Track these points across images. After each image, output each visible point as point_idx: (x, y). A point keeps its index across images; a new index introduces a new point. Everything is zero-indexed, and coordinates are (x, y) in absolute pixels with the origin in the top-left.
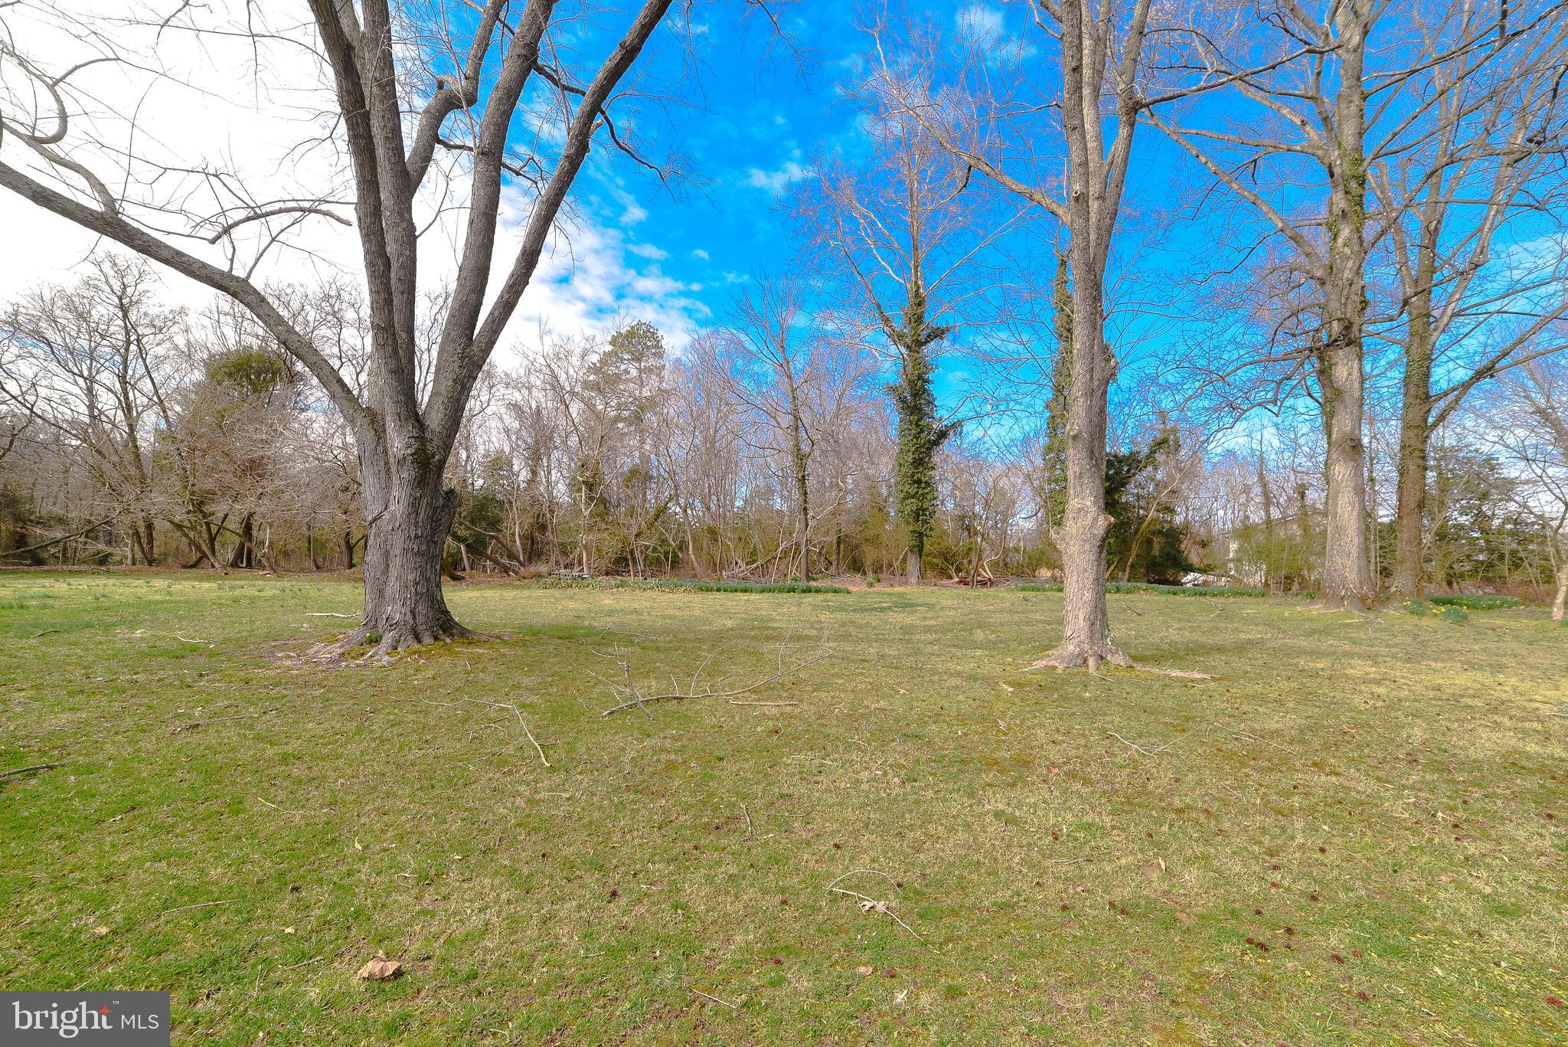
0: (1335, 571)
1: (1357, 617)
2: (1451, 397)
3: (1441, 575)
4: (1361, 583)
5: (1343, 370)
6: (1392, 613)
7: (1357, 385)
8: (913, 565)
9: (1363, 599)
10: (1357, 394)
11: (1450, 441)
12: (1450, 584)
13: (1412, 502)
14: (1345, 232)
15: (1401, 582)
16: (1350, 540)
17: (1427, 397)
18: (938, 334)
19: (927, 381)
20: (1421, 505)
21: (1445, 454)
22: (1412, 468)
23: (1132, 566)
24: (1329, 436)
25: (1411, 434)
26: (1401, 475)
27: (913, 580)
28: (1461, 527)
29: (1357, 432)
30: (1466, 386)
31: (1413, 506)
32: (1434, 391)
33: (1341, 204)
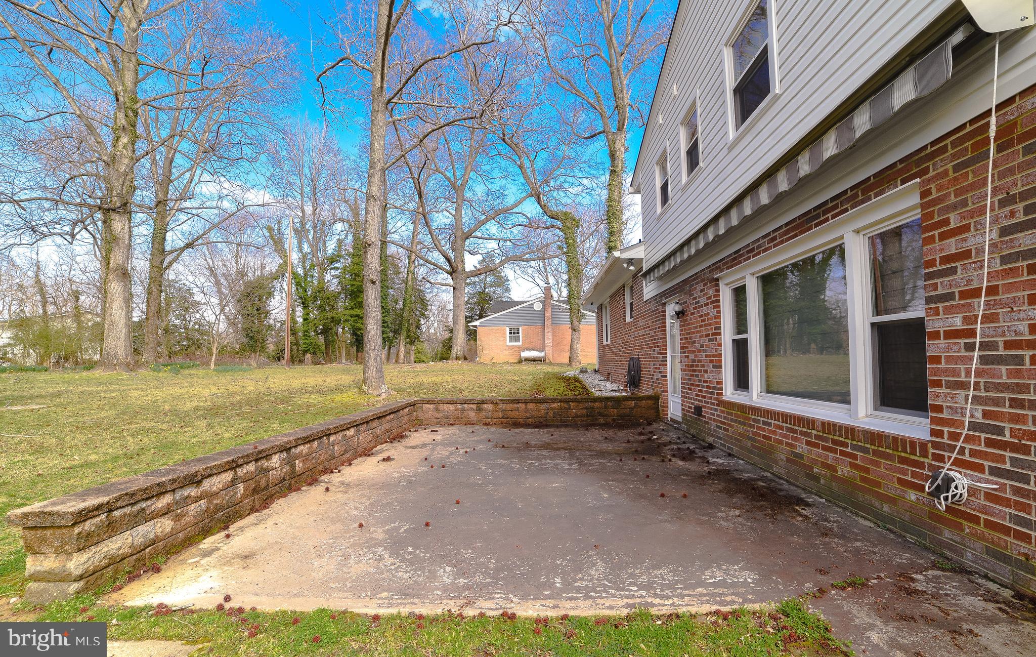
0: (111, 348)
1: (125, 375)
2: (175, 254)
3: (166, 353)
4: (127, 355)
5: (118, 225)
6: (143, 372)
7: (127, 236)
9: (128, 365)
10: (127, 242)
11: (172, 277)
12: (170, 357)
13: (154, 309)
14: (124, 140)
15: (148, 355)
16: (121, 330)
17: (164, 251)
20: (158, 312)
21: (171, 284)
22: (155, 290)
25: (155, 270)
26: (148, 293)
28: (175, 326)
29: (126, 265)
30: (182, 250)
31: (154, 312)
32: (168, 248)
33: (122, 121)
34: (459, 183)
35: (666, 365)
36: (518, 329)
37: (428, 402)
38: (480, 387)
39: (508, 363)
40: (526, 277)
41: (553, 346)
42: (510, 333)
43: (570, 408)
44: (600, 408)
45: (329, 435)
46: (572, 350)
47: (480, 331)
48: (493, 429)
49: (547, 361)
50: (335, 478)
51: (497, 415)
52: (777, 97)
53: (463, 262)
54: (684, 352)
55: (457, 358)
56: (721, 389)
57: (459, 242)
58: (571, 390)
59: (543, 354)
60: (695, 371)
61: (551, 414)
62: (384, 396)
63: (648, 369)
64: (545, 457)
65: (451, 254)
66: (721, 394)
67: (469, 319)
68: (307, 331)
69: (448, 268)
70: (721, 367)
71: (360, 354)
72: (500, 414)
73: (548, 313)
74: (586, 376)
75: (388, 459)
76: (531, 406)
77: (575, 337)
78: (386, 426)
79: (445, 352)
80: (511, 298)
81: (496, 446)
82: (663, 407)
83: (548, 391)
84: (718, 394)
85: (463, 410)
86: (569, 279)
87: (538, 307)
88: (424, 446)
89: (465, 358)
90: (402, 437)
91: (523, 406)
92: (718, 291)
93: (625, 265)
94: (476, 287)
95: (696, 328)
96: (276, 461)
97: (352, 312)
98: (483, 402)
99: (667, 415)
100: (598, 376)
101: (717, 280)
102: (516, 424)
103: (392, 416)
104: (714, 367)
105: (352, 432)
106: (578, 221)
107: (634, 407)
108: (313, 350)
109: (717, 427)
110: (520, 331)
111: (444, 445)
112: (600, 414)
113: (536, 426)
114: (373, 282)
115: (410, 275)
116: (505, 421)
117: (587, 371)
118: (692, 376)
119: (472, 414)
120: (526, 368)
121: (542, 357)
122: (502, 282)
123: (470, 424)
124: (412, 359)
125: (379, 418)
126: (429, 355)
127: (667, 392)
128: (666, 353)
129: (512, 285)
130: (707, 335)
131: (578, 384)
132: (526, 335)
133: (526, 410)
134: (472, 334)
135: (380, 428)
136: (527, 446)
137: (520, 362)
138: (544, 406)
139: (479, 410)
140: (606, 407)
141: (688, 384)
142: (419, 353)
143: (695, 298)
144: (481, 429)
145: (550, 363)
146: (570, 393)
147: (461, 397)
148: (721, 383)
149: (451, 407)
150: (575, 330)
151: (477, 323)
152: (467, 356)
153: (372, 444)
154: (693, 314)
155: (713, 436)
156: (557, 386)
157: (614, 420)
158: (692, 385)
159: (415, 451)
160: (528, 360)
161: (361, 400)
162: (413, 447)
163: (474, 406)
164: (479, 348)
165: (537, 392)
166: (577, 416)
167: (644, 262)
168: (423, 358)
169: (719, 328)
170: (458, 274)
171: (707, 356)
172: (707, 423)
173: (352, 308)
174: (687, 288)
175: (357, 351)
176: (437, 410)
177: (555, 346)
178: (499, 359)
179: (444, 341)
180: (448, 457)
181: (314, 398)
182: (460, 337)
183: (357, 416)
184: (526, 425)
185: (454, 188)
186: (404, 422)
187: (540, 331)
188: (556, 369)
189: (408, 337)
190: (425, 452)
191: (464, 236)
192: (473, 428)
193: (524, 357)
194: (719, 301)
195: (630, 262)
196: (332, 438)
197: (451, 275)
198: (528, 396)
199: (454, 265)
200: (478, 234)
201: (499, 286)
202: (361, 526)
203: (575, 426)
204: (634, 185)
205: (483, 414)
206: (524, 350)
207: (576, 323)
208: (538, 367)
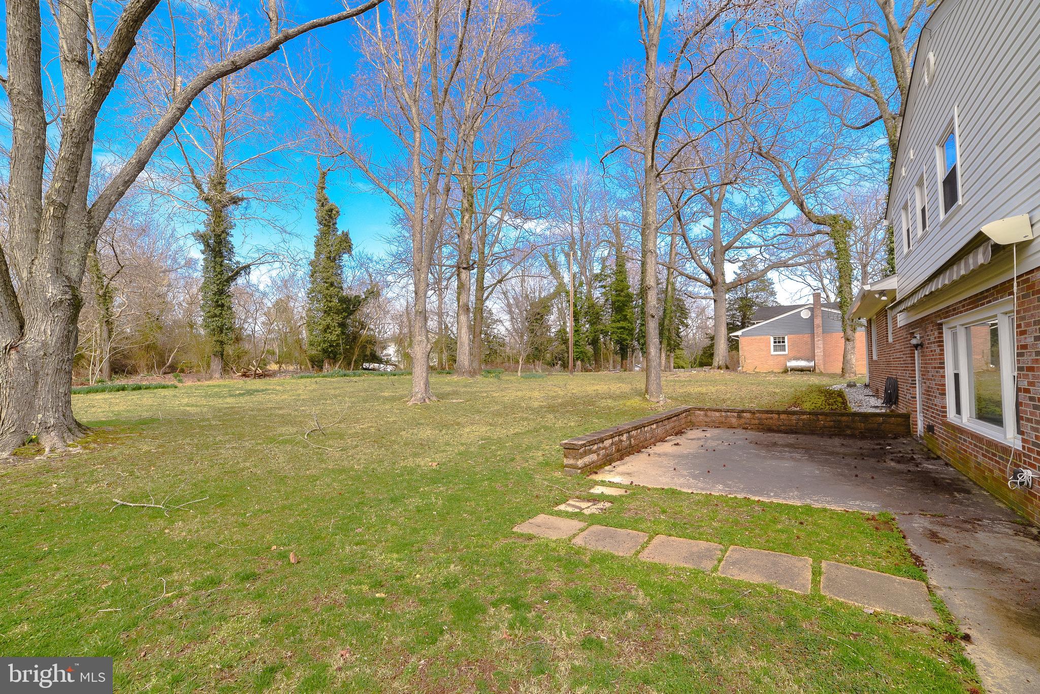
0: (461, 361)
1: (470, 380)
2: (490, 289)
4: (469, 365)
6: (478, 379)
8: (216, 365)
9: (470, 372)
13: (478, 331)
15: (475, 364)
16: (466, 348)
17: (482, 288)
18: (235, 201)
19: (228, 234)
22: (479, 317)
23: (355, 361)
24: (458, 303)
25: (479, 301)
27: (217, 375)
30: (496, 285)
32: (485, 286)
33: (466, 205)
34: (715, 200)
35: (915, 387)
36: (784, 338)
37: (699, 409)
38: (741, 398)
39: (772, 372)
40: (796, 278)
41: (825, 355)
42: (775, 342)
43: (818, 420)
44: (847, 422)
45: (644, 427)
46: (845, 361)
47: (743, 343)
48: (750, 432)
49: (817, 371)
50: (649, 450)
51: (753, 422)
52: (961, 207)
53: (723, 274)
54: (923, 379)
55: (719, 368)
56: (946, 412)
57: (718, 255)
58: (829, 405)
59: (812, 364)
60: (929, 395)
61: (801, 424)
62: (662, 403)
63: (903, 388)
64: (785, 452)
65: (710, 267)
66: (946, 416)
67: (732, 328)
68: (577, 341)
69: (709, 281)
70: (945, 394)
71: (624, 361)
72: (757, 422)
73: (818, 321)
74: (853, 390)
75: (677, 444)
76: (783, 416)
77: (849, 347)
78: (672, 425)
79: (706, 359)
80: (777, 302)
81: (751, 443)
82: (913, 424)
83: (805, 404)
84: (943, 416)
85: (727, 417)
86: (841, 287)
87: (805, 314)
88: (699, 439)
89: (727, 368)
90: (682, 433)
91: (776, 416)
92: (942, 333)
93: (877, 296)
94: (737, 294)
95: (929, 360)
96: (625, 437)
97: (619, 325)
98: (743, 411)
99: (917, 432)
100: (868, 391)
101: (941, 324)
102: (770, 430)
103: (675, 418)
104: (940, 394)
105: (654, 426)
106: (851, 223)
107: (883, 423)
108: (581, 357)
109: (943, 442)
110: (786, 340)
111: (713, 440)
112: (848, 427)
113: (786, 432)
114: (653, 317)
115: (669, 287)
116: (761, 427)
117: (855, 385)
118: (928, 399)
119: (734, 421)
120: (791, 378)
121: (811, 367)
122: (766, 287)
123: (731, 427)
124: (672, 365)
125: (668, 419)
126: (688, 361)
127: (916, 411)
128: (915, 377)
129: (777, 287)
130: (935, 368)
131: (840, 399)
132: (793, 345)
133: (779, 419)
134: (734, 345)
135: (669, 425)
136: (775, 444)
137: (786, 371)
138: (794, 417)
139: (739, 417)
140: (853, 421)
141: (926, 406)
142: (677, 358)
143: (928, 336)
144: (740, 431)
145: (821, 374)
146: (827, 407)
147: (725, 407)
148: (945, 407)
149: (717, 414)
150: (848, 340)
151: (739, 333)
152: (729, 366)
153: (665, 435)
154: (927, 348)
155: (940, 450)
156: (817, 400)
157: (861, 432)
158: (929, 407)
159: (694, 442)
160: (794, 370)
161: (645, 405)
162: (692, 439)
163: (736, 414)
164: (741, 359)
165: (795, 405)
166: (825, 427)
167: (897, 292)
168: (681, 363)
169: (943, 363)
170: (719, 287)
171: (936, 384)
172: (937, 439)
173: (619, 321)
174: (923, 325)
175: (622, 359)
176: (706, 415)
177: (826, 355)
178: (763, 369)
179: (705, 348)
180: (717, 446)
181: (610, 402)
182: (722, 347)
183: (652, 416)
184: (779, 431)
185: (711, 204)
186: (682, 423)
187: (809, 339)
188: (825, 381)
189: (669, 344)
190: (701, 443)
191: (724, 249)
192: (735, 431)
193: (790, 367)
194: (942, 341)
195: (882, 293)
196: (646, 429)
197: (711, 287)
198: (781, 409)
199: (715, 278)
200: (737, 244)
201: (762, 290)
202: (675, 469)
203: (822, 435)
204: (888, 218)
205: (743, 421)
206: (790, 360)
207: (849, 332)
208: (805, 378)
